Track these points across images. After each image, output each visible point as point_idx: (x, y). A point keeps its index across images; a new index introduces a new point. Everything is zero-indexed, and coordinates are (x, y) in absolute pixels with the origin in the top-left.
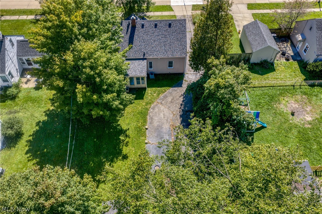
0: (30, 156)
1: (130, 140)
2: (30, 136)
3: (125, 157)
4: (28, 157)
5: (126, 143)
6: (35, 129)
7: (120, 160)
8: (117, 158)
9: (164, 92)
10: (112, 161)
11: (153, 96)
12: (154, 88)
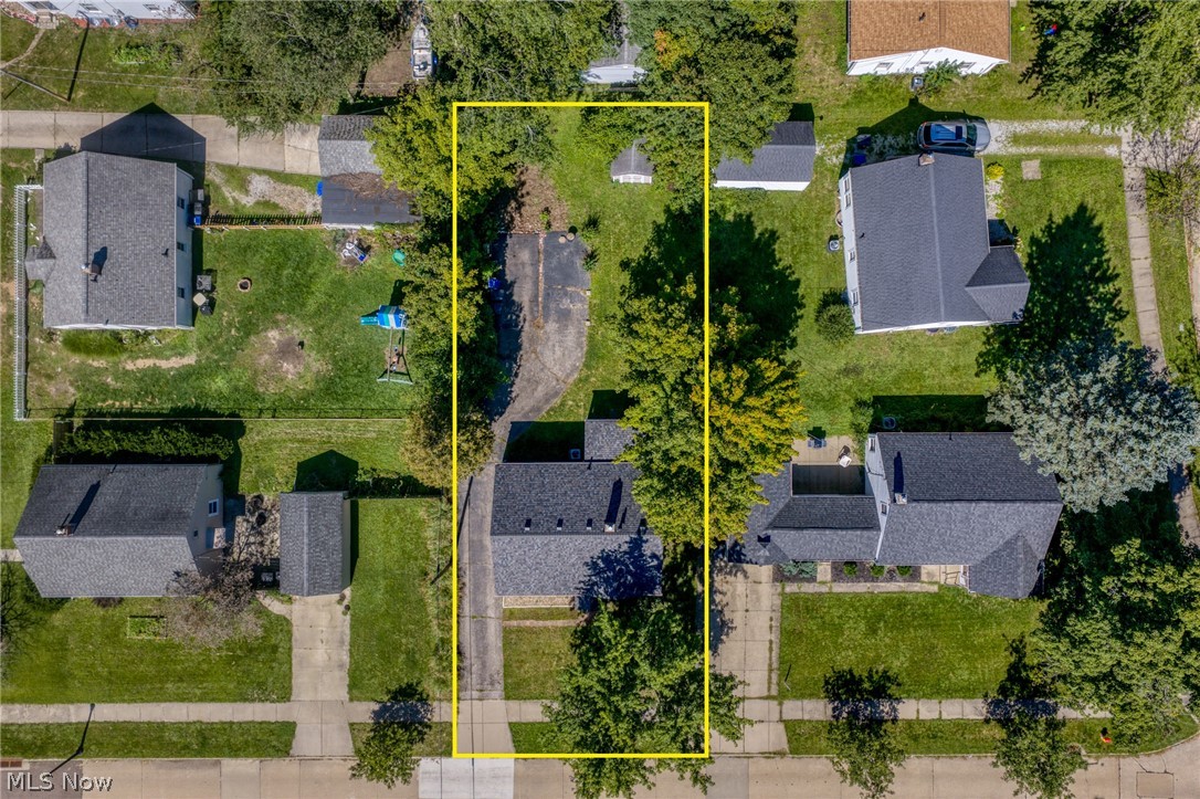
0: (790, 275)
1: (618, 298)
2: (801, 317)
3: (625, 265)
4: (793, 273)
5: (624, 291)
6: (798, 330)
7: (633, 260)
8: (639, 263)
9: (552, 409)
10: (647, 259)
11: (574, 401)
12: (571, 420)
